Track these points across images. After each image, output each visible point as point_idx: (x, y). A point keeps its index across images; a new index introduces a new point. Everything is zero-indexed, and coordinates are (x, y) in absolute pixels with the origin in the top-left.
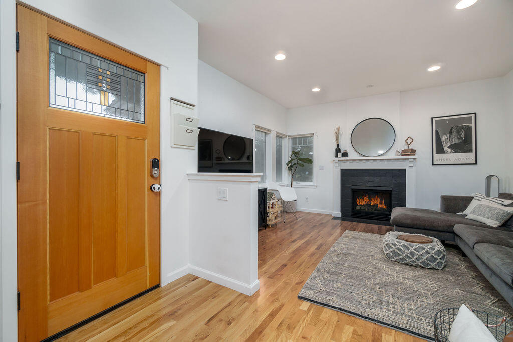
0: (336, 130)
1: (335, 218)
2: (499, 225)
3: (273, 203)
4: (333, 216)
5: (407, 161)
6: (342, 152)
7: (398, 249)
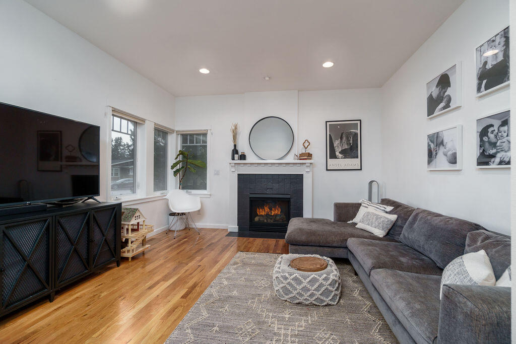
0: (234, 128)
1: (231, 234)
2: (385, 234)
3: (138, 223)
4: (229, 231)
5: (305, 166)
6: (240, 154)
7: (289, 283)
